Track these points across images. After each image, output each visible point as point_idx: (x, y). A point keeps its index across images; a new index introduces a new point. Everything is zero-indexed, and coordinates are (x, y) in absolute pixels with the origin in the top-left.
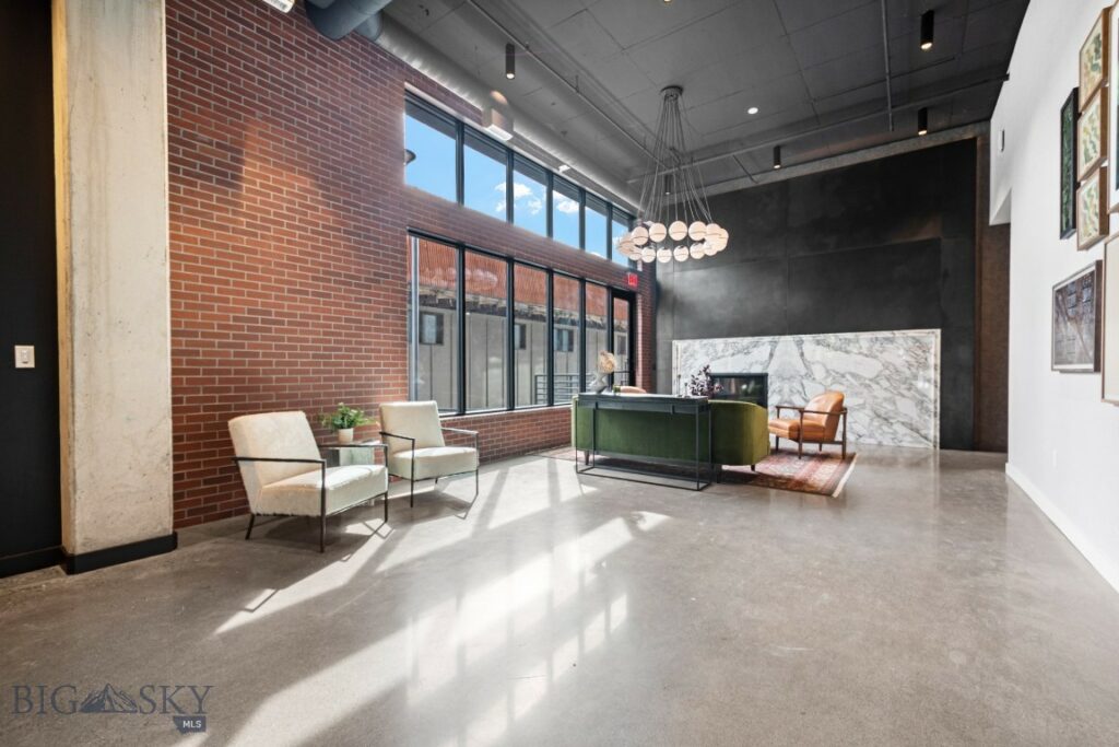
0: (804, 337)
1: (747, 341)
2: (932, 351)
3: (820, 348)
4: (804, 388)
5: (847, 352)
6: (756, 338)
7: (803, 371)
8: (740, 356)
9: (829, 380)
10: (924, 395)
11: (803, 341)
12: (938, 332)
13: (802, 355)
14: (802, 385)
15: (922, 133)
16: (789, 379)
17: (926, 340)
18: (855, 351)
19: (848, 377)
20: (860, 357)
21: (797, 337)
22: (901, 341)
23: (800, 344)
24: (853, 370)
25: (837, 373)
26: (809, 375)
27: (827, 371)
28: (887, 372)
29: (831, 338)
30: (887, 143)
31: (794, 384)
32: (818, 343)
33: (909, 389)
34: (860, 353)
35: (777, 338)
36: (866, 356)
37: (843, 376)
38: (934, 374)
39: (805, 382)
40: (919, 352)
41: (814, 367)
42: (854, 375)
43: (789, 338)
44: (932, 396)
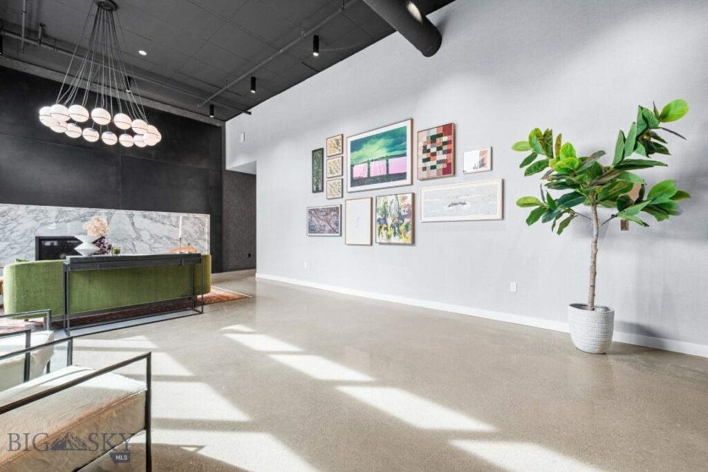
0: (134, 212)
1: (83, 211)
2: (207, 225)
3: (147, 221)
4: (134, 247)
5: (163, 223)
6: (93, 210)
7: (134, 235)
8: (76, 222)
9: (153, 241)
10: (203, 248)
11: (133, 215)
12: (209, 216)
13: (133, 224)
14: (133, 244)
15: (212, 116)
16: (123, 241)
17: (203, 220)
18: (168, 223)
19: (164, 238)
20: (171, 227)
21: (129, 212)
22: (192, 219)
23: (131, 217)
24: (167, 235)
25: (158, 236)
26: (139, 238)
27: (151, 235)
28: (185, 236)
29: (154, 214)
30: (183, 109)
31: (127, 244)
32: (145, 217)
33: (196, 245)
34: (171, 225)
35: (112, 211)
36: (175, 226)
37: (161, 238)
38: (207, 237)
39: (135, 243)
40: (201, 225)
41: (142, 233)
42: (168, 238)
43: (123, 212)
44: (207, 248)
